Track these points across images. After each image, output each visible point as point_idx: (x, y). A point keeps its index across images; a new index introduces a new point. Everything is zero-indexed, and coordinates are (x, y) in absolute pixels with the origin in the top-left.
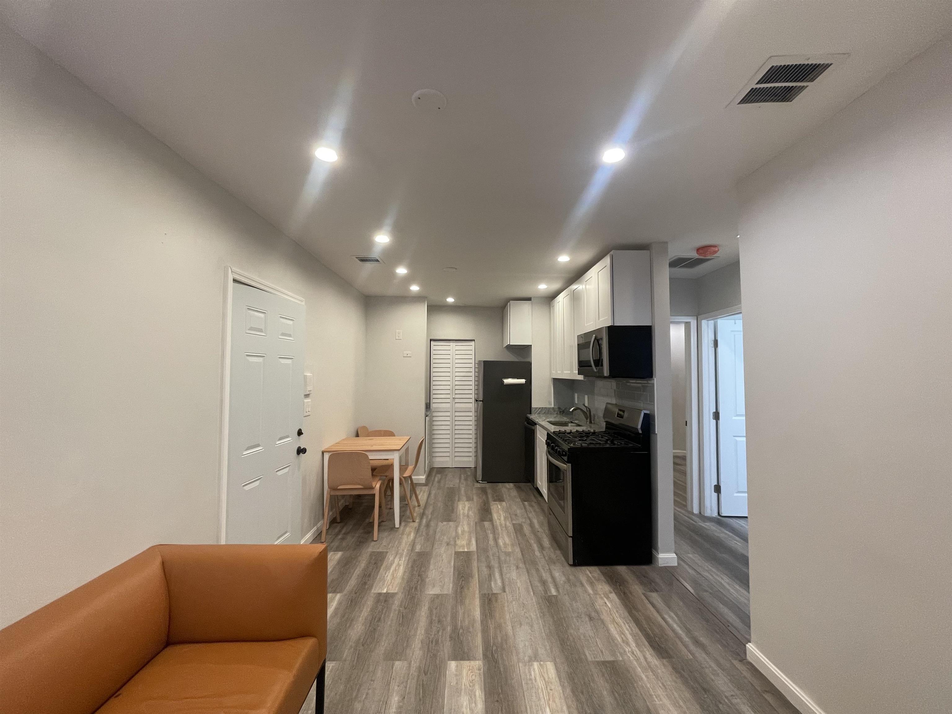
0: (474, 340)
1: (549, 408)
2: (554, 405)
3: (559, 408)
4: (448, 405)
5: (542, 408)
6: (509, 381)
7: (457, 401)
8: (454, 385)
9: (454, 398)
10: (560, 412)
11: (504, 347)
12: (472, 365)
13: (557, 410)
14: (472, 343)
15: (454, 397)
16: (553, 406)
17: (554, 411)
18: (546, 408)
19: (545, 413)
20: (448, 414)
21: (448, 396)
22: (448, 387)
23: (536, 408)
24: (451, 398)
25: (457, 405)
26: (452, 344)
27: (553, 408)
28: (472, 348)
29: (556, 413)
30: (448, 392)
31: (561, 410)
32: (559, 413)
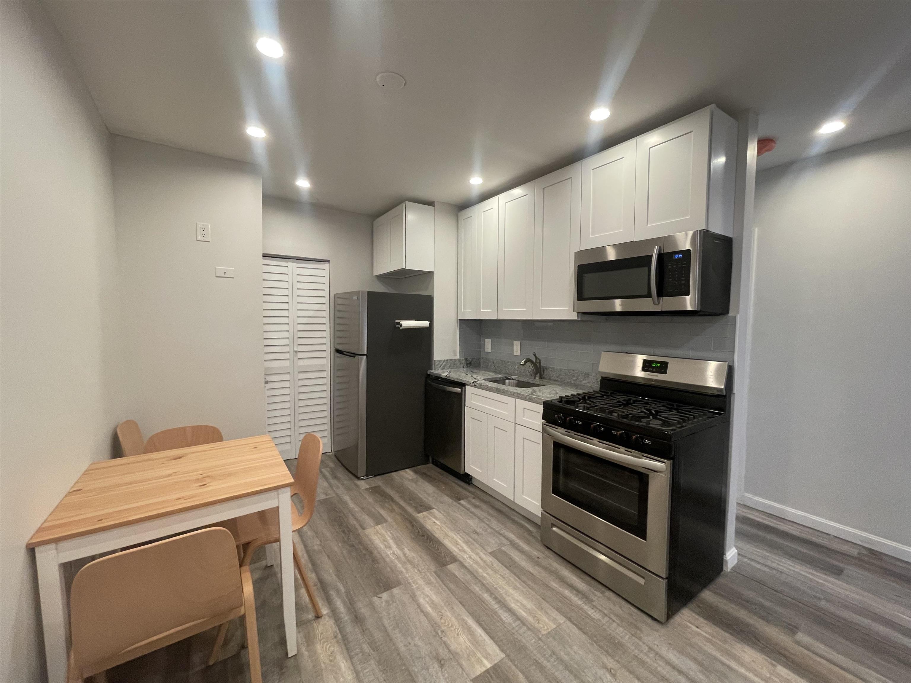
0: (328, 261)
1: (456, 360)
2: (460, 357)
3: (466, 359)
4: (287, 363)
5: (447, 360)
6: (406, 324)
7: (300, 355)
8: (295, 331)
9: (296, 352)
10: (467, 364)
11: (374, 275)
12: (326, 300)
13: (463, 362)
14: (326, 266)
15: (296, 349)
16: (458, 357)
17: (461, 364)
18: (451, 360)
19: (450, 366)
20: (287, 377)
21: (286, 349)
22: (286, 335)
23: (440, 361)
24: (292, 352)
25: (302, 363)
26: (292, 265)
27: (459, 360)
28: (325, 273)
29: (462, 365)
30: (286, 342)
31: (468, 362)
32: (465, 365)
